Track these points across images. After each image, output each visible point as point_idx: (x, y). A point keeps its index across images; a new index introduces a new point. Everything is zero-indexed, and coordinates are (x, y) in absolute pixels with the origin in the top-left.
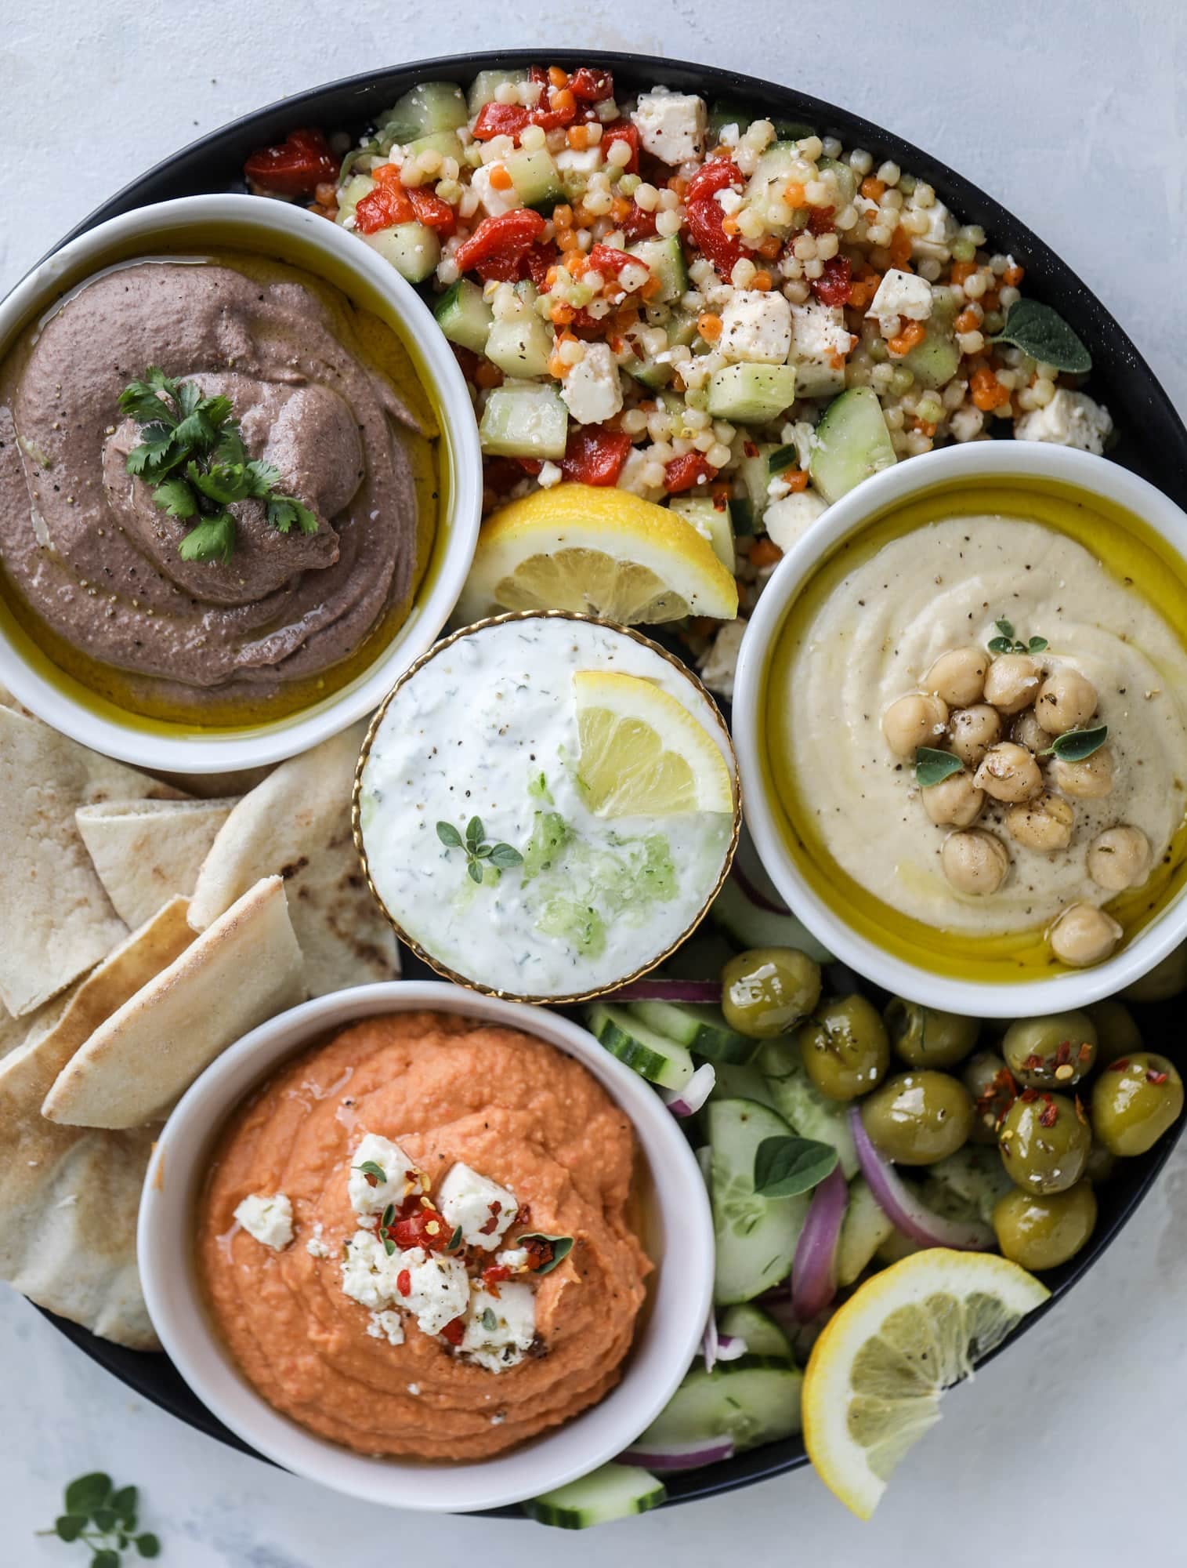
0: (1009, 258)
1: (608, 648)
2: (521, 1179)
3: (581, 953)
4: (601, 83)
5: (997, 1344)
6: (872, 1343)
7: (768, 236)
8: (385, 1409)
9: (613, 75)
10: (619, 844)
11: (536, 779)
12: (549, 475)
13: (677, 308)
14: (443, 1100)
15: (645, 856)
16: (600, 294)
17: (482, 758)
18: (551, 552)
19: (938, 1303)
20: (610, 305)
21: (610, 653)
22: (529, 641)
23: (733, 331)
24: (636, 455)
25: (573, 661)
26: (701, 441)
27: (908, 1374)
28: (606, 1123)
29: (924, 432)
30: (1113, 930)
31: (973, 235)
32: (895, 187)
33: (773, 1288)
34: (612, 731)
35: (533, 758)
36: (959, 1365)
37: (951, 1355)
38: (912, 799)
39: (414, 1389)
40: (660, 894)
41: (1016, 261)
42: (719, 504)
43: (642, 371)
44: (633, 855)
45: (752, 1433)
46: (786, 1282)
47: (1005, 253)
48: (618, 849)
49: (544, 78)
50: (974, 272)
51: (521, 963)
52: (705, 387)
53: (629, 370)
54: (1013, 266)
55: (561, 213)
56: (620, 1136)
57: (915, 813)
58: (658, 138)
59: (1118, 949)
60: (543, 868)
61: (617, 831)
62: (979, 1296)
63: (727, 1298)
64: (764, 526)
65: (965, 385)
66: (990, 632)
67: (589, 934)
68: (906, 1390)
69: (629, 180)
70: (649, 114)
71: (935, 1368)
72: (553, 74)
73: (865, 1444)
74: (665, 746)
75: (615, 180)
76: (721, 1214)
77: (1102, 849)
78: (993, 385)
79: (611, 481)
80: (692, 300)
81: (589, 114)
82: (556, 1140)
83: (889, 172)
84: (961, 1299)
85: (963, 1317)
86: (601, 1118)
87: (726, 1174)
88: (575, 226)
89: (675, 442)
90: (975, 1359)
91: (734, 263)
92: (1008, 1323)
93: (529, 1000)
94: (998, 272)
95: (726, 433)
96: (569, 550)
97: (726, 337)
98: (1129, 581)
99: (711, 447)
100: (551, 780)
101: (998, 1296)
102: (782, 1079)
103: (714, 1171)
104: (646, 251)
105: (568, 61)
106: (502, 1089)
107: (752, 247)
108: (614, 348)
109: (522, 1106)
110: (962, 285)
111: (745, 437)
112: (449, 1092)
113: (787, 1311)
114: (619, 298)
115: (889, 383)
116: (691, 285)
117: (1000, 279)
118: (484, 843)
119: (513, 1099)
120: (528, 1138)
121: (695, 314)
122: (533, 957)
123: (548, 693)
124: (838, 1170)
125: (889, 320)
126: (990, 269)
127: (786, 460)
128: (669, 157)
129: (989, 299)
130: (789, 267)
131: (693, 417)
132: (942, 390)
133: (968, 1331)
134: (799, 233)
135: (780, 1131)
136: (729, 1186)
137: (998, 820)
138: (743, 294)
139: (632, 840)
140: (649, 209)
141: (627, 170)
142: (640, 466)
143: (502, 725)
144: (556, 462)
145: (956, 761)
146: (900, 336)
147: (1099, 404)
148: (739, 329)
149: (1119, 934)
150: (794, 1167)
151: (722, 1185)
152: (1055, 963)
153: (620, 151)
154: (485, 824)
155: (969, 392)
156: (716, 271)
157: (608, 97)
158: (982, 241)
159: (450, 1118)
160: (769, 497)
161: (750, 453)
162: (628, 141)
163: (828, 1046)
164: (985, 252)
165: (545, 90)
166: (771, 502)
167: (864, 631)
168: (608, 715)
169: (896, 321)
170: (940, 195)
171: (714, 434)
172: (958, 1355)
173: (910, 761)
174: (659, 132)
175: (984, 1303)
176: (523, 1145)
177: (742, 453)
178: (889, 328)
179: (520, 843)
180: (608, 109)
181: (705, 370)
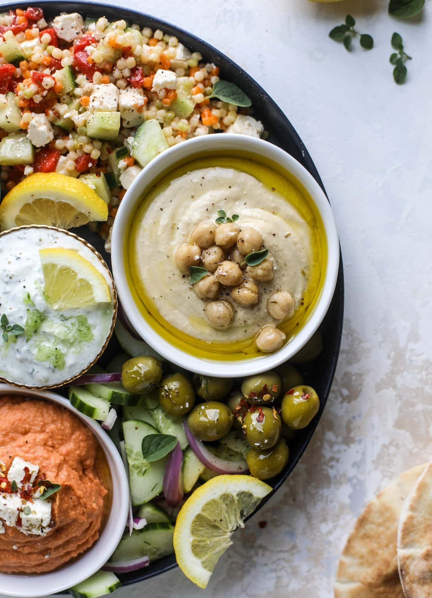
0: (213, 65)
1: (54, 238)
2: (42, 462)
3: (55, 367)
4: (37, 12)
5: (252, 511)
6: (199, 517)
7: (106, 61)
8: (5, 557)
9: (43, 10)
10: (66, 320)
11: (26, 296)
12: (28, 170)
13: (72, 96)
14: (10, 432)
15: (77, 323)
16: (37, 93)
17: (4, 289)
18: (31, 202)
19: (225, 497)
20: (42, 96)
21: (55, 241)
22: (22, 239)
23: (93, 101)
24: (62, 158)
25: (40, 245)
26: (87, 148)
27: (216, 527)
28: (80, 435)
29: (182, 136)
30: (281, 336)
31: (196, 57)
32: (162, 40)
33: (157, 496)
34: (56, 273)
35: (24, 287)
36: (237, 522)
37: (233, 518)
38: (191, 289)
39: (15, 547)
40: (85, 339)
41: (216, 65)
42: (98, 175)
43: (60, 123)
44: (72, 324)
45: (158, 553)
46: (162, 494)
47: (211, 63)
48: (66, 322)
49: (15, 13)
50: (199, 70)
51: (32, 373)
52: (85, 125)
53: (54, 123)
54: (215, 67)
55: (23, 64)
56: (86, 440)
57: (192, 295)
58: (62, 32)
59: (284, 343)
60: (34, 333)
61: (64, 314)
62: (243, 493)
63: (138, 502)
64: (120, 182)
65: (198, 116)
66: (216, 216)
67: (57, 359)
68: (215, 534)
69: (50, 47)
70: (58, 22)
71: (227, 524)
72: (18, 11)
73: (200, 558)
74: (79, 276)
75: (45, 49)
76: (131, 468)
77: (272, 302)
78: (209, 116)
79: (52, 169)
80: (78, 91)
81: (34, 25)
82: (58, 444)
83: (158, 34)
84: (234, 494)
85: (236, 502)
86: (77, 433)
87: (131, 452)
88: (30, 69)
89: (77, 151)
90: (244, 518)
91: (93, 74)
92: (256, 502)
93: (38, 388)
94: (209, 70)
95: (98, 144)
96: (37, 200)
97: (91, 104)
98: (273, 189)
99: (91, 151)
100: (32, 295)
101: (251, 492)
102: (153, 410)
103: (126, 451)
104: (58, 74)
105: (23, 6)
106: (33, 425)
107: (100, 67)
108: (47, 114)
109: (42, 431)
110: (194, 76)
111: (107, 146)
112: (12, 428)
113: (164, 504)
114: (45, 93)
115: (165, 117)
116: (77, 85)
117: (210, 73)
118: (9, 325)
119: (38, 429)
120: (45, 445)
121: (80, 97)
122: (36, 371)
123: (29, 259)
124: (178, 446)
125: (161, 90)
126: (205, 69)
127: (124, 153)
128: (68, 38)
129: (205, 81)
130: (117, 73)
131: (83, 139)
132: (188, 119)
133: (239, 508)
134: (119, 58)
135: (153, 432)
136: (133, 456)
137: (228, 294)
138: (98, 86)
139: (71, 317)
140: (59, 58)
141: (50, 44)
142: (65, 162)
143: (10, 275)
144: (30, 165)
145: (205, 271)
146: (166, 97)
147: (257, 120)
148: (96, 100)
149: (284, 337)
150: (160, 446)
151: (130, 456)
152: (260, 352)
153: (47, 37)
154: (8, 317)
155: (200, 119)
156: (87, 79)
157: (41, 18)
158: (200, 58)
159: (13, 439)
160: (120, 170)
161: (110, 152)
162: (50, 33)
163: (166, 395)
164: (202, 63)
165: (15, 18)
166: (121, 172)
167: (164, 220)
168: (54, 266)
169: (164, 90)
170: (180, 41)
171: (93, 146)
172: (236, 518)
173: (187, 273)
174: (62, 29)
175: (245, 495)
176: (42, 448)
177: (106, 153)
178: (162, 94)
179: (22, 323)
180: (42, 23)
181: (83, 118)
